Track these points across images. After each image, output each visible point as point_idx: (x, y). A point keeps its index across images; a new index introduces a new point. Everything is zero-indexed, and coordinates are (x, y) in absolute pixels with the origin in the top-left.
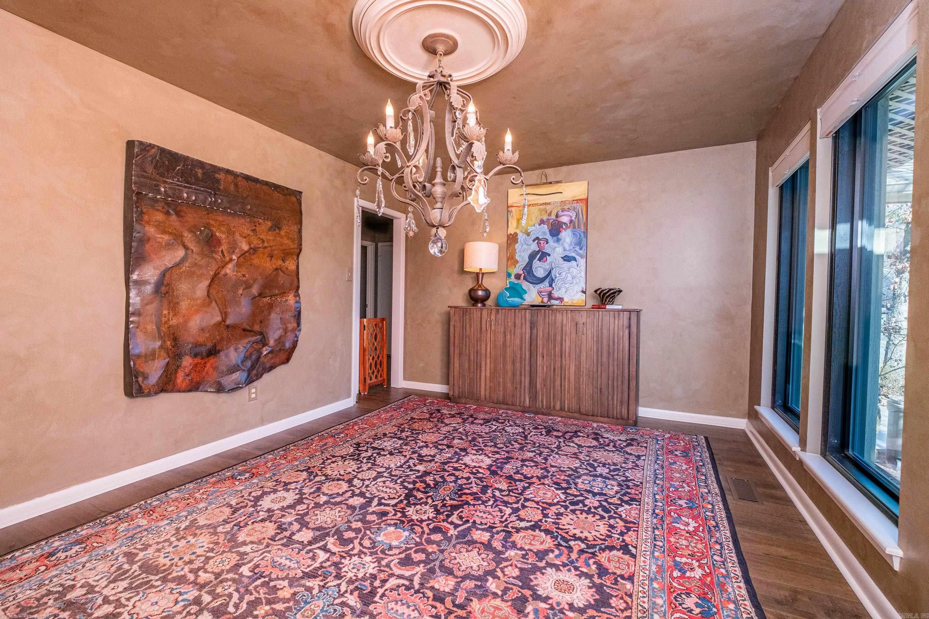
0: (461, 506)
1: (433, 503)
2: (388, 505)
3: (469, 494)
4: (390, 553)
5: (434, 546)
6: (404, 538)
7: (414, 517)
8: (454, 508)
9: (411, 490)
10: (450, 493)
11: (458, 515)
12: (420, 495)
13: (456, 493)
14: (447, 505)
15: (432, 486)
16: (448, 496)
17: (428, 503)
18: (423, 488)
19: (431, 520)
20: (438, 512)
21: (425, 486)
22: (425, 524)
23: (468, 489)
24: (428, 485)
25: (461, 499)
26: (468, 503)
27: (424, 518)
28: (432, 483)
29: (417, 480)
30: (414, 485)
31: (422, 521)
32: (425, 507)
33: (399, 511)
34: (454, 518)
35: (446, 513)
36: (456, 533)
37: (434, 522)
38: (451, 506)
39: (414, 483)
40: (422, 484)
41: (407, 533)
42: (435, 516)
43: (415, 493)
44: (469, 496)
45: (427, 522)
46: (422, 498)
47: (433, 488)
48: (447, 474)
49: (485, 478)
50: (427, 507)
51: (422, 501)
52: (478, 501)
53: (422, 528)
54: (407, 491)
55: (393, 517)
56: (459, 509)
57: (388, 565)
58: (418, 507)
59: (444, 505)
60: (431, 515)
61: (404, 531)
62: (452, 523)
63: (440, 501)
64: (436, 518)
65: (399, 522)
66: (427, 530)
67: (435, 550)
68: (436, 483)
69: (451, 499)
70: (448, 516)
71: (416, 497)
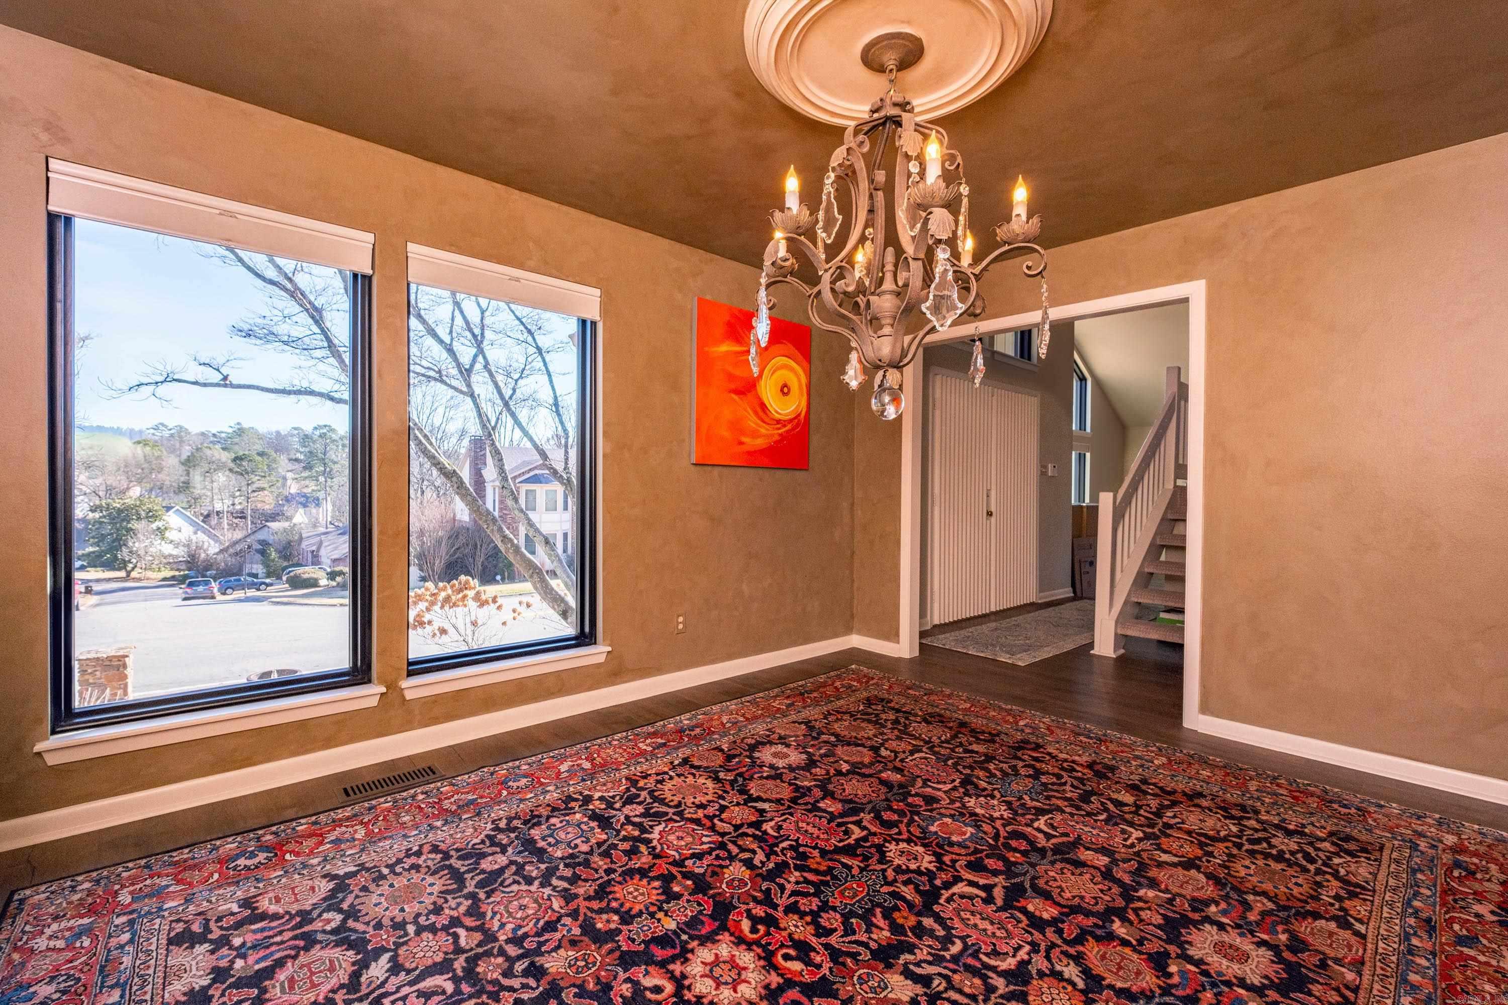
0: (838, 850)
1: (885, 867)
2: (971, 884)
3: (811, 870)
4: (953, 812)
5: (896, 807)
6: (936, 824)
7: (921, 849)
8: (850, 851)
9: (927, 909)
10: (846, 881)
11: (850, 837)
12: (908, 892)
13: (835, 878)
14: (860, 858)
15: (878, 911)
16: (853, 876)
17: (894, 870)
18: (899, 910)
19: (895, 840)
20: (880, 849)
21: (896, 915)
22: (904, 837)
23: (807, 881)
24: (887, 914)
25: (830, 864)
26: (824, 853)
27: (903, 845)
28: (879, 920)
29: (911, 938)
30: (919, 923)
31: (909, 841)
32: (900, 862)
33: (947, 865)
34: (857, 833)
35: (868, 844)
36: (862, 814)
37: (890, 835)
38: (854, 855)
39: (920, 931)
40: (900, 921)
41: (933, 829)
42: (887, 845)
43: (918, 900)
44: (814, 866)
45: (901, 837)
46: (905, 883)
47: (879, 905)
48: (833, 940)
49: (755, 899)
50: (897, 862)
51: (905, 877)
52: (804, 853)
53: (909, 831)
54: (936, 908)
55: (957, 857)
56: (844, 846)
57: (952, 802)
58: (913, 866)
59: (866, 858)
60: (892, 846)
61: (936, 833)
62: (864, 828)
63: (871, 868)
64: (885, 840)
65: (946, 847)
66: (903, 827)
67: (895, 803)
68: (867, 917)
69: (849, 868)
70: (865, 839)
71: (917, 890)
